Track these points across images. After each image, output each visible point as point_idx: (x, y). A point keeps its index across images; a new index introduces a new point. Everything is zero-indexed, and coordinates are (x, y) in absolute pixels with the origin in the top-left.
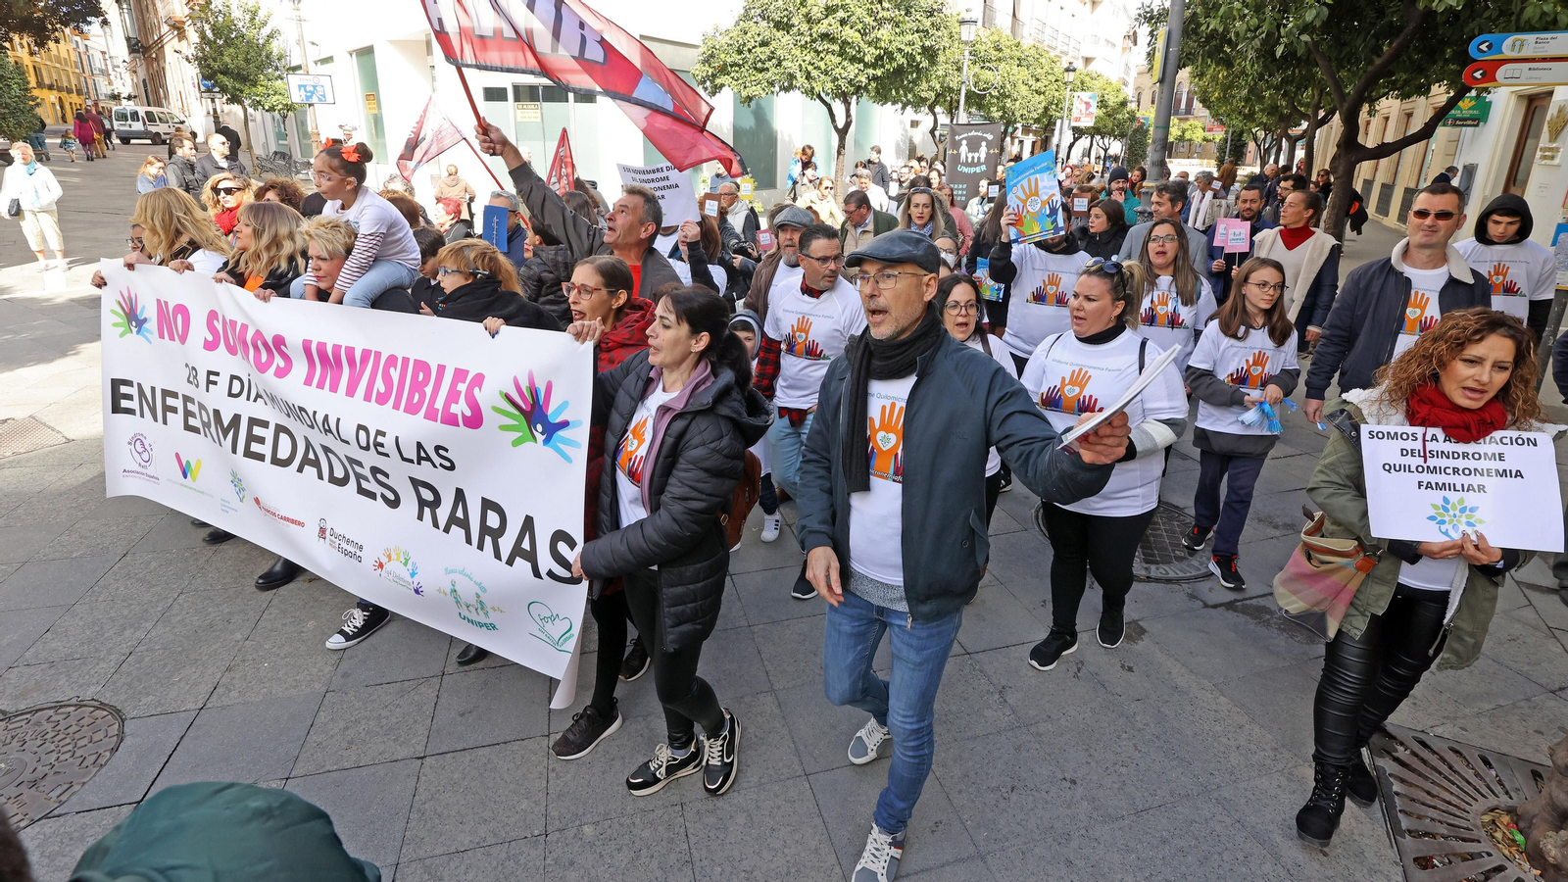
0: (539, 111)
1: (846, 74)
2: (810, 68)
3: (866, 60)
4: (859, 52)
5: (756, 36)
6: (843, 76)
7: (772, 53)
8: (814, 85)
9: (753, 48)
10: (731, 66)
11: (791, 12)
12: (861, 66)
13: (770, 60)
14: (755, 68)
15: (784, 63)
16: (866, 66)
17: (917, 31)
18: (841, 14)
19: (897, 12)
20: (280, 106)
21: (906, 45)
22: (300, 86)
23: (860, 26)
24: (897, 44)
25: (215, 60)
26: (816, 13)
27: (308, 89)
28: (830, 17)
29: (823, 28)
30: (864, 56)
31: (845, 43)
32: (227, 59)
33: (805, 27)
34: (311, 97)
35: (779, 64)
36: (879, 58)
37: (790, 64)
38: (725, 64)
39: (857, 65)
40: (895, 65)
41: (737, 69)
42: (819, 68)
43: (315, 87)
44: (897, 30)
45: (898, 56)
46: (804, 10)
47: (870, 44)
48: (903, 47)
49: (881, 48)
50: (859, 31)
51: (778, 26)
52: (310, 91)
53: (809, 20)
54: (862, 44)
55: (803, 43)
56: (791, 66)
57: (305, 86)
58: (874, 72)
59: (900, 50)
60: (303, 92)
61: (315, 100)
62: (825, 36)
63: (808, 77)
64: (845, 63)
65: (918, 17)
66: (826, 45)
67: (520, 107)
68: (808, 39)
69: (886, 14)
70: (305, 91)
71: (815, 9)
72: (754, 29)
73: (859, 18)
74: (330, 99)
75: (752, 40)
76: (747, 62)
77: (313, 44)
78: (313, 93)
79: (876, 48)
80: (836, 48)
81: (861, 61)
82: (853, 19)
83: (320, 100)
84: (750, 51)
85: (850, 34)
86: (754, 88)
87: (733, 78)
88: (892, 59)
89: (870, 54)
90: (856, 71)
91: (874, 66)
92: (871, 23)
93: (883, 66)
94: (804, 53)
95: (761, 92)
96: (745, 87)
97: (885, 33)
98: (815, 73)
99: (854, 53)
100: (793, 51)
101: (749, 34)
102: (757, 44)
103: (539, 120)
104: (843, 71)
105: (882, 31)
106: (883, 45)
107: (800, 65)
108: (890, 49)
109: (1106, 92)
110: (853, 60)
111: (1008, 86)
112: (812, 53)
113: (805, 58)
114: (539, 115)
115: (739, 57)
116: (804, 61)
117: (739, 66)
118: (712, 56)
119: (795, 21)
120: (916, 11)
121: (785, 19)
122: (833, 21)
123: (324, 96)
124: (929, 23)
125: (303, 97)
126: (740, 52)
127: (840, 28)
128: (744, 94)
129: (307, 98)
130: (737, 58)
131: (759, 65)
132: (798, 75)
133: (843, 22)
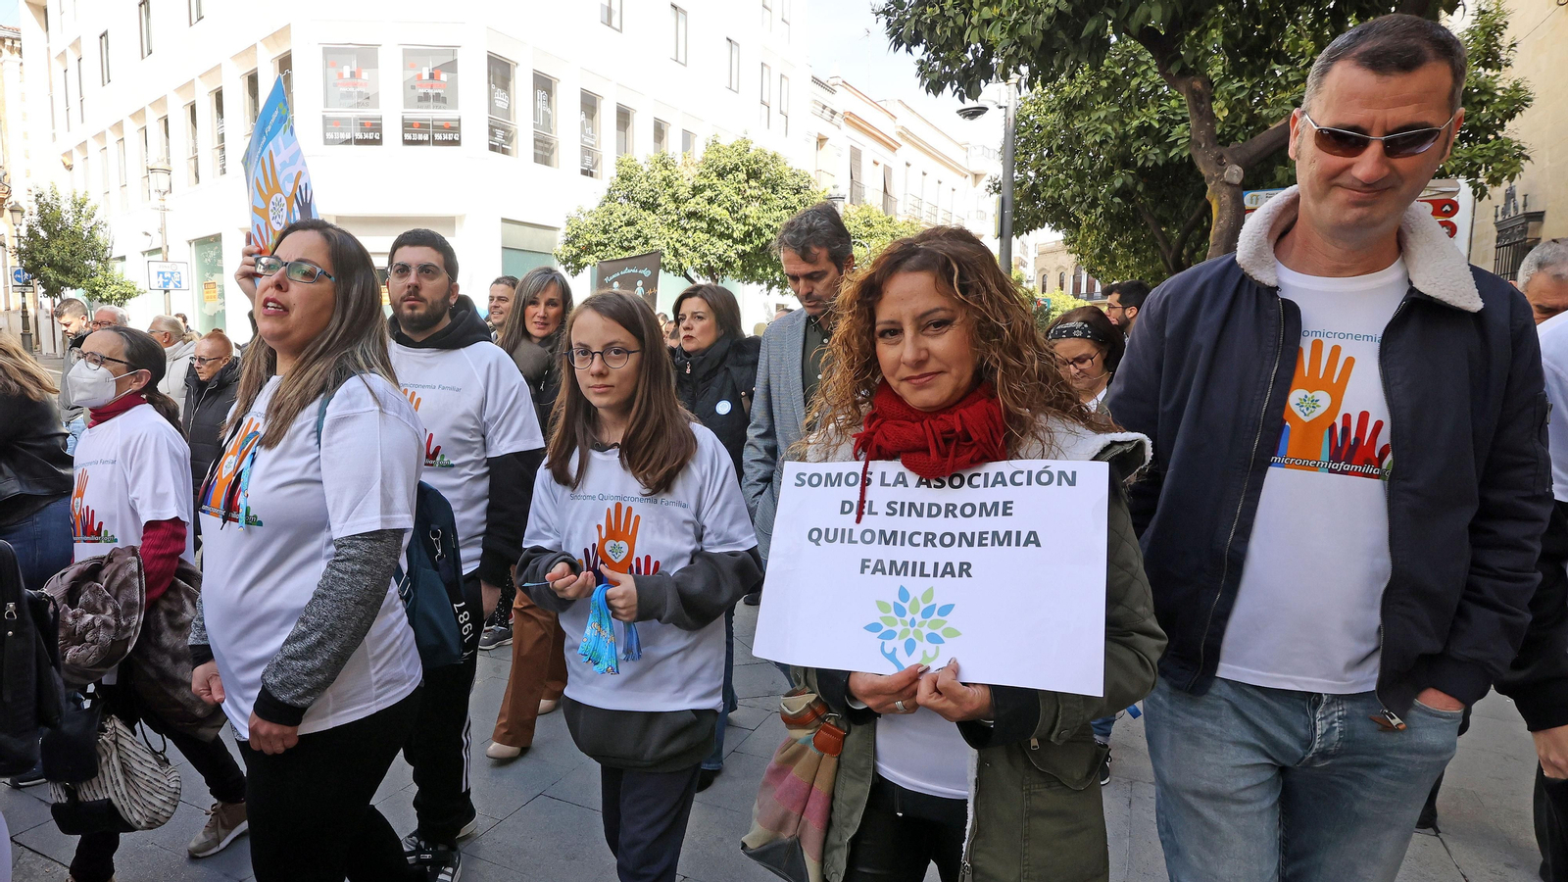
1: (715, 250)
2: (678, 245)
3: (735, 236)
4: (728, 228)
5: (622, 217)
6: (712, 252)
7: (639, 231)
8: (682, 261)
9: (620, 227)
10: (597, 245)
11: (657, 193)
12: (730, 242)
13: (636, 239)
14: (622, 247)
15: (651, 242)
16: (735, 241)
17: (785, 208)
18: (708, 193)
19: (764, 191)
21: (775, 221)
22: (159, 273)
23: (728, 204)
24: (765, 220)
25: (41, 252)
26: (683, 192)
27: (166, 276)
28: (698, 197)
29: (691, 206)
30: (732, 232)
31: (713, 220)
33: (671, 206)
34: (168, 283)
35: (646, 242)
36: (748, 234)
37: (658, 242)
38: (590, 244)
39: (725, 241)
40: (763, 240)
41: (602, 248)
42: (687, 245)
43: (172, 273)
44: (765, 207)
45: (767, 232)
46: (671, 191)
47: (738, 220)
48: (771, 223)
49: (749, 225)
50: (727, 209)
51: (645, 206)
52: (167, 278)
53: (675, 198)
54: (730, 221)
55: (670, 221)
56: (658, 244)
57: (163, 273)
58: (743, 248)
59: (768, 226)
60: (161, 280)
61: (171, 286)
62: (691, 215)
63: (676, 253)
64: (714, 239)
65: (784, 194)
66: (694, 223)
68: (675, 218)
69: (755, 192)
70: (163, 277)
71: (682, 189)
72: (619, 211)
73: (726, 197)
74: (185, 285)
75: (618, 220)
76: (613, 241)
78: (170, 279)
79: (744, 224)
80: (704, 225)
81: (729, 237)
82: (721, 197)
83: (176, 286)
84: (615, 231)
85: (717, 211)
87: (597, 257)
88: (760, 234)
89: (739, 231)
90: (725, 247)
91: (743, 242)
92: (739, 201)
93: (751, 242)
94: (672, 231)
97: (753, 210)
98: (682, 250)
99: (723, 229)
100: (660, 230)
101: (615, 215)
102: (623, 224)
104: (711, 247)
105: (750, 208)
106: (751, 221)
107: (668, 243)
108: (759, 225)
110: (721, 236)
112: (680, 231)
113: (673, 236)
115: (605, 236)
116: (671, 239)
117: (605, 245)
118: (577, 236)
119: (661, 200)
120: (783, 189)
121: (651, 200)
122: (701, 200)
123: (180, 282)
124: (796, 200)
125: (161, 283)
126: (605, 232)
127: (708, 207)
129: (165, 284)
130: (602, 238)
131: (626, 244)
132: (666, 252)
133: (711, 201)
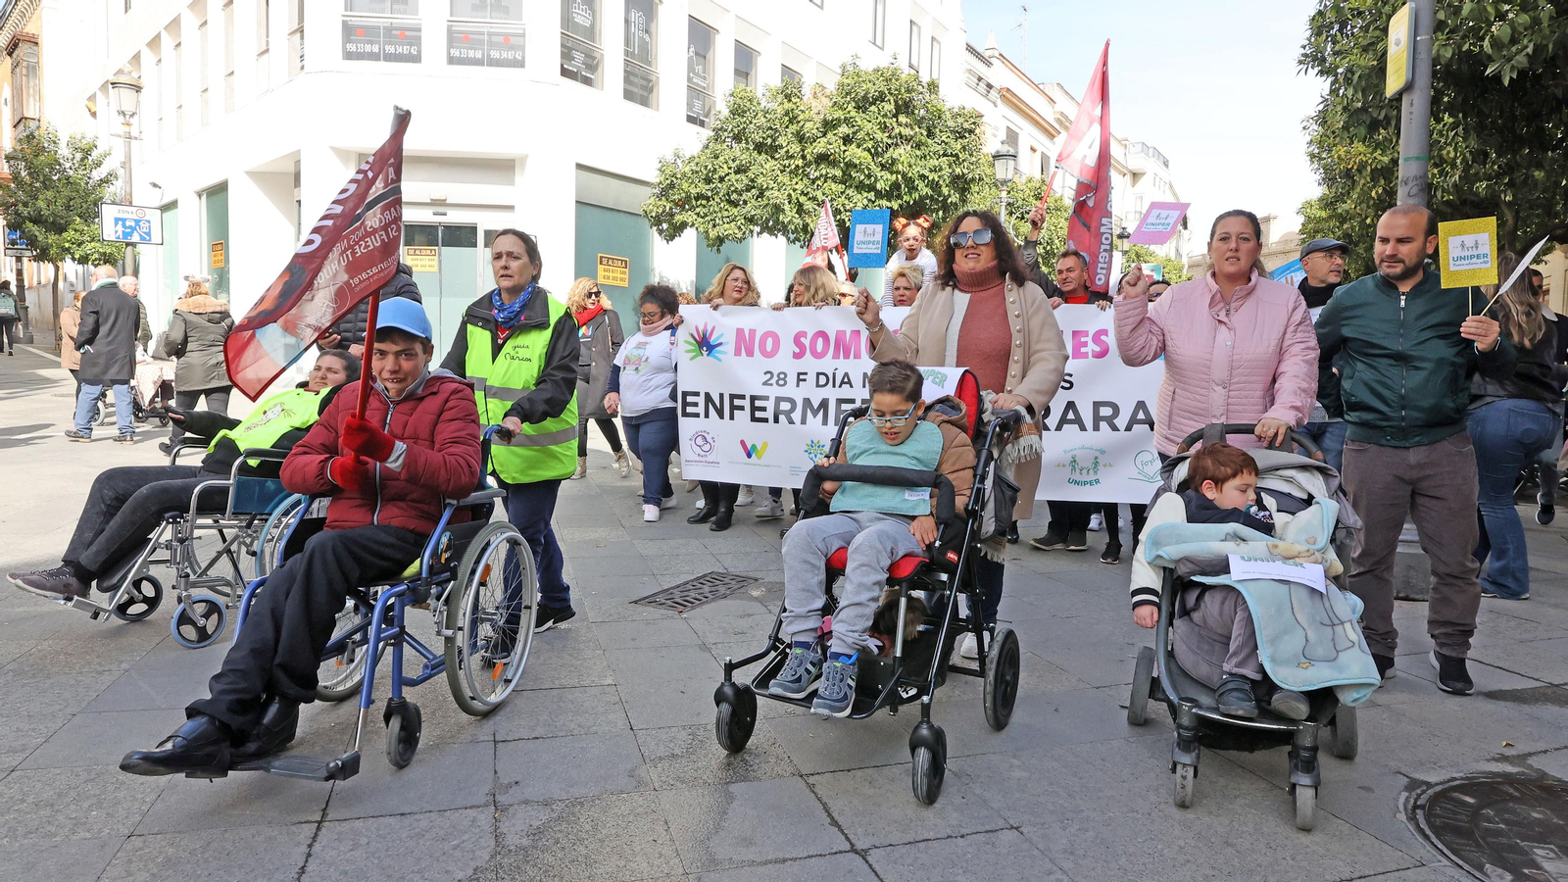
0: (436, 258)
1: (852, 205)
2: (802, 199)
3: (879, 187)
4: (869, 176)
5: (730, 162)
6: (848, 208)
7: (752, 181)
8: (809, 221)
9: (727, 175)
10: (697, 199)
11: (776, 130)
12: (872, 195)
13: (748, 190)
14: (730, 202)
15: (767, 193)
16: (879, 195)
17: (945, 155)
18: (844, 129)
19: (917, 130)
20: (96, 256)
21: (931, 171)
22: (117, 220)
23: (870, 144)
24: (919, 168)
26: (811, 129)
27: (128, 224)
28: (830, 135)
29: (820, 147)
30: (876, 180)
31: (850, 165)
32: (41, 204)
33: (795, 148)
34: (131, 234)
35: (761, 195)
36: (896, 186)
37: (776, 193)
38: (688, 198)
39: (865, 194)
40: (916, 195)
41: (704, 202)
42: (814, 199)
43: (137, 222)
44: (918, 153)
45: (921, 185)
46: (794, 128)
47: (883, 166)
48: (927, 173)
49: (898, 172)
50: (869, 150)
51: (760, 148)
52: (130, 227)
53: (801, 138)
54: (873, 166)
55: (793, 167)
56: (776, 196)
57: (124, 220)
58: (889, 204)
59: (923, 177)
60: (120, 228)
61: (136, 238)
62: (823, 158)
63: (800, 209)
64: (850, 192)
65: (944, 138)
66: (824, 169)
67: (412, 252)
68: (800, 162)
69: (907, 132)
70: (124, 226)
71: (809, 125)
72: (727, 154)
73: (868, 134)
74: (156, 238)
75: (725, 166)
76: (717, 193)
77: (155, 185)
78: (133, 229)
79: (892, 173)
80: (838, 173)
81: (871, 188)
82: (860, 135)
83: (142, 238)
84: (722, 179)
85: (855, 153)
86: (726, 226)
87: (698, 214)
88: (913, 188)
89: (883, 183)
90: (865, 202)
91: (889, 196)
92: (885, 140)
93: (899, 197)
94: (794, 181)
95: (737, 231)
96: (714, 226)
97: (902, 153)
98: (809, 205)
99: (862, 177)
100: (780, 179)
101: (721, 158)
102: (732, 171)
103: (436, 269)
104: (846, 202)
105: (901, 150)
106: (900, 167)
107: (790, 195)
108: (910, 175)
109: (1166, 270)
110: (861, 187)
111: (1057, 241)
112: (805, 180)
113: (797, 187)
114: (435, 263)
115: (707, 187)
116: (795, 190)
117: (707, 199)
118: (672, 186)
119: (782, 141)
120: (941, 131)
121: (769, 141)
122: (834, 138)
123: (149, 234)
124: (959, 147)
125: (120, 233)
126: (708, 181)
127: (843, 148)
128: (713, 234)
129: (126, 235)
130: (703, 188)
131: (734, 196)
132: (787, 207)
133: (847, 140)
